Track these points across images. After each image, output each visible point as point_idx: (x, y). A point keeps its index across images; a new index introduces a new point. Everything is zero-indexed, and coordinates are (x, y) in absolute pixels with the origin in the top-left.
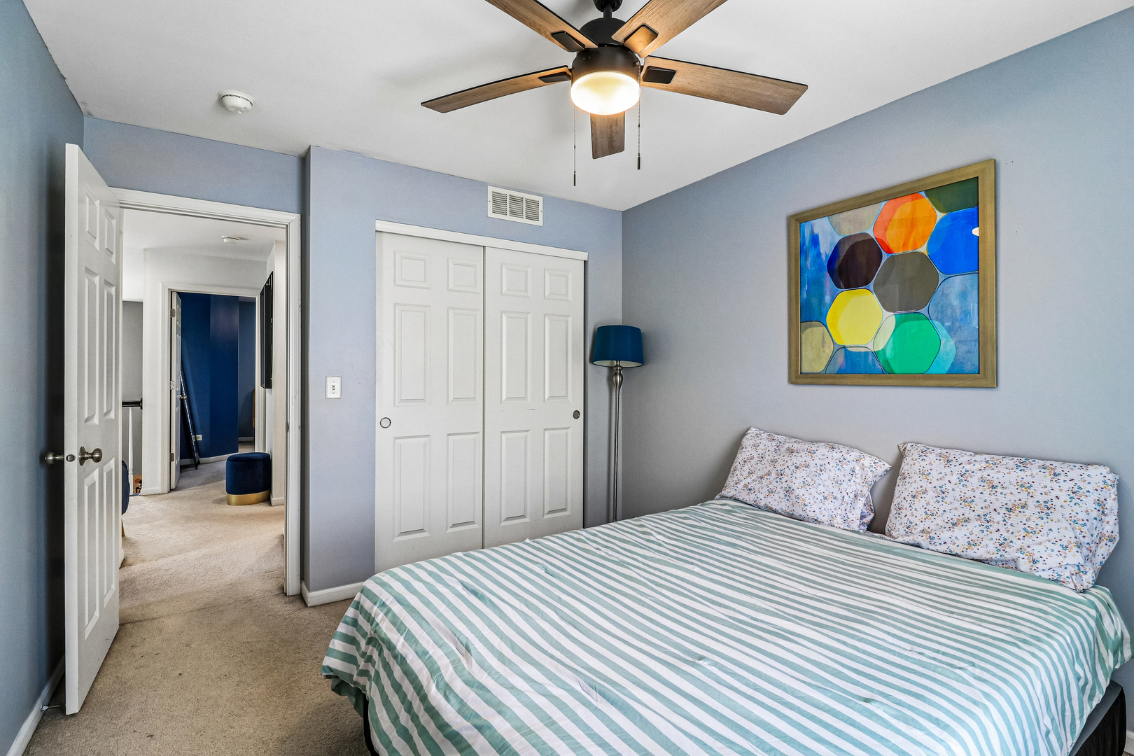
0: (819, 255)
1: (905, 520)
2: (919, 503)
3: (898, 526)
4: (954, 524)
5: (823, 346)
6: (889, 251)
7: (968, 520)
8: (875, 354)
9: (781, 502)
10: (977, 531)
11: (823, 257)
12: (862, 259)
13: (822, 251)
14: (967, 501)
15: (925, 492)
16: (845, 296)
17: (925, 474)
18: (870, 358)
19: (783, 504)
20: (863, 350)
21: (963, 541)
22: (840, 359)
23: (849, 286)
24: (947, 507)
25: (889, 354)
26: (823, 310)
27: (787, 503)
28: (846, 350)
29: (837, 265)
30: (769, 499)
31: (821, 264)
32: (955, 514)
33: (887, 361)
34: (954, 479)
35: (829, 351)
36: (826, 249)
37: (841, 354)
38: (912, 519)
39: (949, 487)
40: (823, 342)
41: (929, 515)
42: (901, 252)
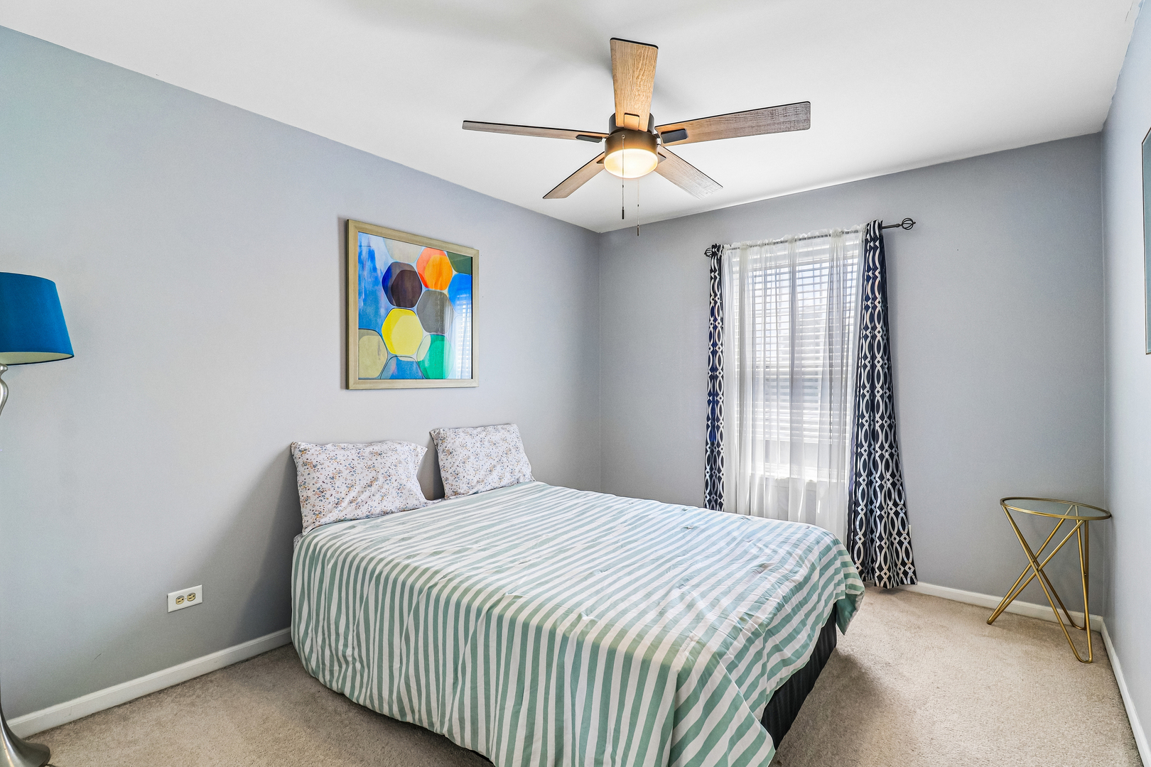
0: (375, 269)
1: (465, 480)
2: (468, 466)
3: (461, 486)
4: (491, 471)
5: (379, 354)
6: (426, 286)
7: (494, 466)
8: (418, 363)
9: (395, 501)
10: (500, 471)
11: (379, 272)
12: (408, 285)
13: (378, 267)
14: (488, 456)
15: (469, 458)
16: (396, 312)
17: (464, 446)
18: (415, 365)
19: (397, 501)
20: (409, 360)
21: (496, 479)
22: (393, 366)
23: (399, 305)
24: (482, 463)
25: (427, 364)
26: (379, 321)
27: (401, 500)
28: (398, 359)
29: (390, 284)
30: (385, 503)
31: (376, 278)
32: (487, 466)
33: (425, 369)
34: (478, 444)
35: (383, 360)
36: (382, 268)
37: (393, 362)
38: (469, 477)
39: (478, 450)
40: (379, 350)
41: (476, 470)
42: (433, 289)
